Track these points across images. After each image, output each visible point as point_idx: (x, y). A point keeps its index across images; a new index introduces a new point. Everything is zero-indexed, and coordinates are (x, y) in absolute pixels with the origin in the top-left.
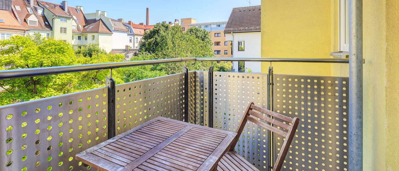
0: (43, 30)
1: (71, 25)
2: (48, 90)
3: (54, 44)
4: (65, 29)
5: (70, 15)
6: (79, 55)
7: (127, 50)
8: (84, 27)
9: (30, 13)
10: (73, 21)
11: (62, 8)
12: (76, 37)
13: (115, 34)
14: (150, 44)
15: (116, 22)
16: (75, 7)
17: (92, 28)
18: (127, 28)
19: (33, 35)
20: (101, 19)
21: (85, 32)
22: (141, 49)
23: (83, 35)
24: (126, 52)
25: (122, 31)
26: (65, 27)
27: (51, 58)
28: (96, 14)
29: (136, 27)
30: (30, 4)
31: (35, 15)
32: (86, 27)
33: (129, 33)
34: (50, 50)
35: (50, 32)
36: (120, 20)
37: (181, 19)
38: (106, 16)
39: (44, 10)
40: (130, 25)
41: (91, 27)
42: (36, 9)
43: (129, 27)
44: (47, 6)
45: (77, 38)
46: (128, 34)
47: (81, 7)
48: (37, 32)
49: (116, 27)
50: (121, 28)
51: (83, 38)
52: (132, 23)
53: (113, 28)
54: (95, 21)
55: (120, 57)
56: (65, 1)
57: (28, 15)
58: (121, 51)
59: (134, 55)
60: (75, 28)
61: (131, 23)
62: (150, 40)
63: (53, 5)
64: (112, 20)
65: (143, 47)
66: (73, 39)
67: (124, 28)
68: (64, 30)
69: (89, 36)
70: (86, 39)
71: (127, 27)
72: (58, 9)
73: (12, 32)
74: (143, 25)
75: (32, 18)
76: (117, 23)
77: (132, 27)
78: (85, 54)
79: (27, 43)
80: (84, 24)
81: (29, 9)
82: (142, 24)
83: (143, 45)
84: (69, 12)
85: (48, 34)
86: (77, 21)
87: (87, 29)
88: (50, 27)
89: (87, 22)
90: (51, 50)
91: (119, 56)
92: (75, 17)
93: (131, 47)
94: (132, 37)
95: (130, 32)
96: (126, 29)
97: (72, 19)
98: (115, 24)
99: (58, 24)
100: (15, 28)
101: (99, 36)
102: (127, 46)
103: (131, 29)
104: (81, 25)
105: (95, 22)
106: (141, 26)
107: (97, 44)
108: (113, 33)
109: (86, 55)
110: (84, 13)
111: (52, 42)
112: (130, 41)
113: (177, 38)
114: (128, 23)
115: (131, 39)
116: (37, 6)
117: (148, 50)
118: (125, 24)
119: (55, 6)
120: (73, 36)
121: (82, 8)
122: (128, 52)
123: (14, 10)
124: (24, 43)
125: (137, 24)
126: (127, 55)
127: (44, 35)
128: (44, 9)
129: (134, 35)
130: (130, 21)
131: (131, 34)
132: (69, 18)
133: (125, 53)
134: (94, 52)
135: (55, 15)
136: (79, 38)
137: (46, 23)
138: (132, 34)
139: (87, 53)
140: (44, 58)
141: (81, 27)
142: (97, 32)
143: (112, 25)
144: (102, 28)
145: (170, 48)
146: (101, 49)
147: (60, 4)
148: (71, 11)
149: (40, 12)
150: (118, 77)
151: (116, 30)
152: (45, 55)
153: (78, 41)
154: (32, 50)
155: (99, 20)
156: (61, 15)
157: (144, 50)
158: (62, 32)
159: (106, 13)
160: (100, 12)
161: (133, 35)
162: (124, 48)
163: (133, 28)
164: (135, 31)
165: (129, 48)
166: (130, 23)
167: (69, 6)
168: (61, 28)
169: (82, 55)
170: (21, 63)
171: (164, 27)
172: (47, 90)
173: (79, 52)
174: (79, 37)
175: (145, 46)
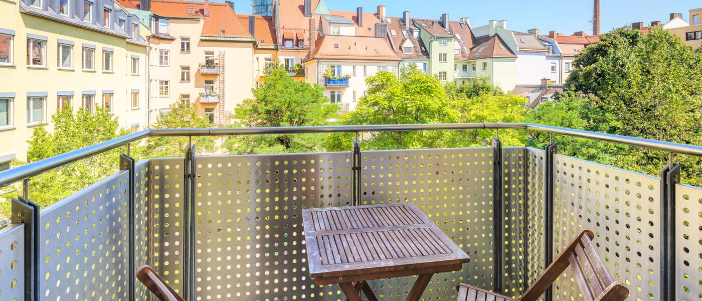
0: (419, 59)
1: (453, 48)
2: (414, 144)
3: (419, 81)
4: (445, 55)
5: (452, 33)
6: (461, 94)
7: (544, 87)
8: (471, 49)
9: (405, 37)
10: (456, 42)
11: (442, 24)
12: (460, 66)
13: (521, 58)
14: (588, 75)
15: (523, 36)
16: (459, 20)
17: (483, 51)
18: (545, 46)
19: (408, 67)
20: (497, 35)
21: (472, 57)
22: (568, 85)
23: (469, 62)
24: (542, 91)
25: (535, 52)
26: (445, 52)
27: (416, 99)
28: (488, 27)
29: (565, 41)
30: (405, 25)
31: (411, 39)
32: (473, 50)
33: (551, 54)
34: (414, 89)
35: (427, 61)
36: (532, 32)
37: (691, 11)
38: (505, 27)
39: (420, 32)
40: (553, 38)
41: (481, 48)
42: (411, 31)
43: (550, 43)
44: (424, 25)
45: (462, 67)
46: (547, 56)
47: (468, 19)
48: (412, 62)
49: (523, 45)
50: (533, 46)
51: (469, 67)
52: (558, 34)
53: (518, 47)
54: (487, 38)
55: (519, 101)
56: (445, 14)
57: (404, 40)
58: (532, 89)
59: (554, 97)
60: (459, 53)
61: (555, 35)
62: (588, 68)
63: (431, 23)
64: (516, 33)
65: (573, 81)
66: (455, 70)
67: (538, 45)
68: (443, 57)
69: (479, 63)
70: (474, 69)
71: (547, 44)
72: (437, 27)
73: (387, 64)
74: (582, 35)
75: (408, 44)
76: (525, 38)
77: (556, 43)
78: (469, 93)
79: (391, 80)
80: (472, 46)
81: (404, 32)
82: (579, 34)
83: (574, 77)
84: (450, 29)
85: (425, 64)
86: (462, 41)
87: (475, 52)
88: (426, 54)
89: (477, 41)
90: (416, 89)
91: (517, 99)
92: (458, 36)
93: (552, 82)
94: (557, 62)
95: (553, 52)
96: (542, 47)
97: (454, 39)
98: (522, 40)
99: (436, 48)
100: (390, 59)
101: (494, 63)
102: (544, 80)
103: (554, 47)
104: (467, 48)
105: (487, 41)
106: (578, 39)
107: (487, 77)
108: (518, 56)
109: (471, 95)
110: (471, 28)
111: (417, 78)
112: (553, 69)
113: (659, 61)
114: (548, 35)
115: (554, 65)
116: (413, 27)
117: (584, 88)
118: (542, 39)
119: (433, 23)
120: (455, 65)
121: (468, 21)
122: (547, 91)
123: (390, 35)
124: (388, 80)
125: (569, 35)
126: (545, 96)
127: (420, 66)
128: (420, 29)
129: (560, 57)
130: (554, 31)
131: (553, 57)
132: (450, 39)
133: (540, 93)
134: (483, 90)
135: (433, 36)
136: (465, 67)
137: (423, 48)
138: (556, 57)
139: (472, 92)
140: (408, 100)
141: (466, 51)
142: (491, 57)
143: (515, 43)
144: (499, 49)
145: (634, 83)
146: (494, 86)
147: (439, 20)
148: (453, 27)
149: (416, 34)
150: (514, 137)
151: (524, 52)
152: (409, 96)
153: (462, 72)
154: (396, 89)
155: (495, 36)
156: (440, 35)
157: (573, 89)
158: (441, 60)
159: (505, 22)
160: (495, 23)
161: (558, 57)
162: (539, 83)
163: (559, 43)
164: (562, 49)
165: (549, 83)
166: (552, 35)
167: (450, 20)
168: (440, 54)
169: (464, 94)
170: (385, 105)
171: (626, 36)
172: (412, 143)
173: (461, 91)
174: (463, 65)
175: (577, 81)
